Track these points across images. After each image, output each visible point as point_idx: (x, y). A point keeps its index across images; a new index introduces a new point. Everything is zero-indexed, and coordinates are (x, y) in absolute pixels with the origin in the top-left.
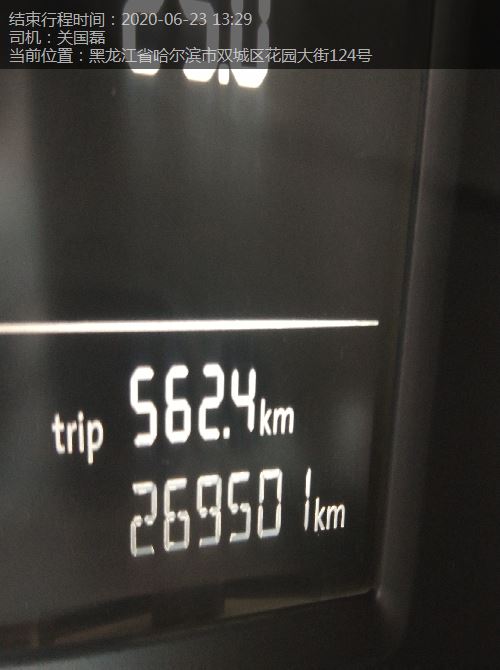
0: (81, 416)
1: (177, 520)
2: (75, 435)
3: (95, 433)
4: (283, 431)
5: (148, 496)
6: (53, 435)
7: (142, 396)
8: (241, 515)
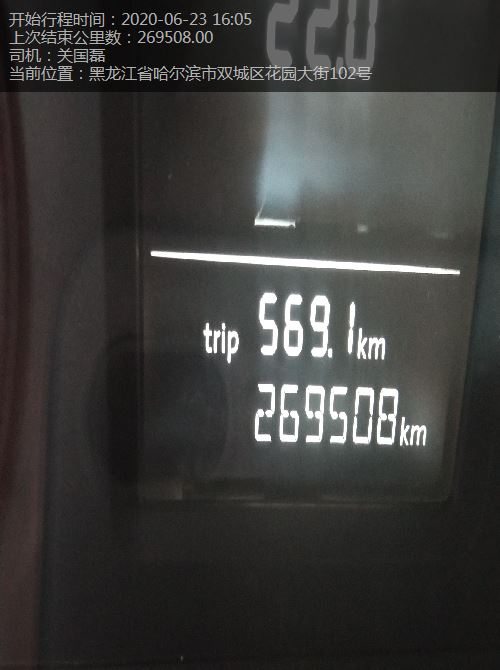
0: (224, 326)
1: (290, 417)
2: (219, 340)
3: (233, 340)
4: (376, 357)
5: (269, 394)
6: (204, 338)
7: (268, 316)
8: (340, 422)
